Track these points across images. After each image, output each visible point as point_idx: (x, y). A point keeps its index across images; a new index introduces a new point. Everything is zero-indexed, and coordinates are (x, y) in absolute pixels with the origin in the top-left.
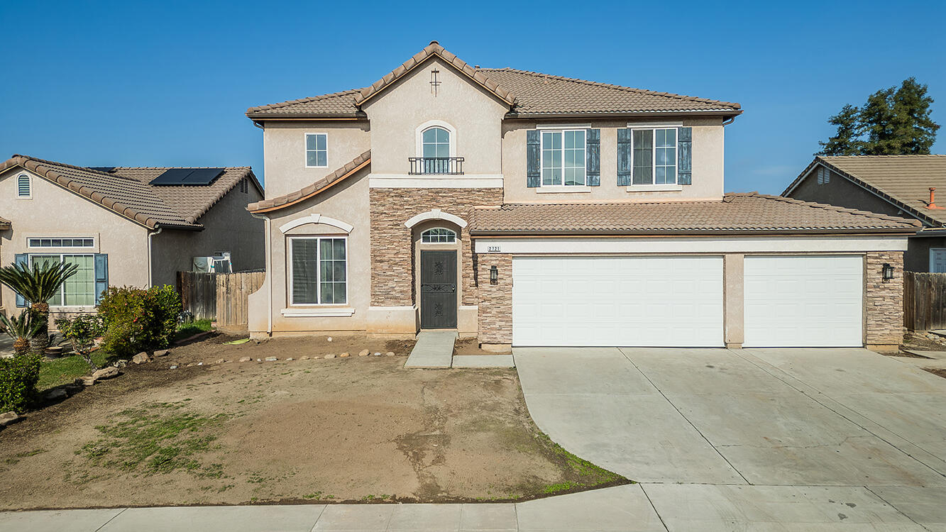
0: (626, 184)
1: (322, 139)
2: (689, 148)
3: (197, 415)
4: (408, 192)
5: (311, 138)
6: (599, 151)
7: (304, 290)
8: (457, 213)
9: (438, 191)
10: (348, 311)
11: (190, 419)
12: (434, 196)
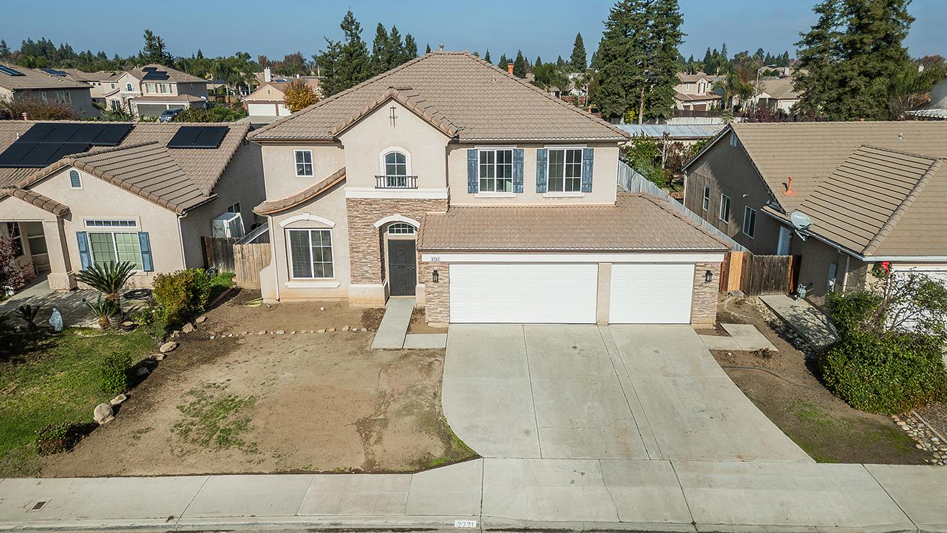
0: (543, 191)
1: (308, 155)
2: (591, 165)
3: (237, 397)
4: (375, 201)
5: (299, 155)
6: (522, 166)
7: (301, 269)
8: (413, 217)
9: (398, 201)
10: (335, 284)
11: (233, 400)
12: (395, 205)
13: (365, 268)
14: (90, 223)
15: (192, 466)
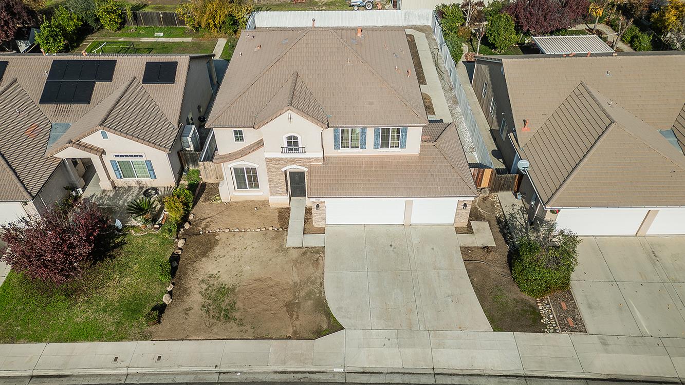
0: (378, 148)
2: (406, 135)
4: (281, 159)
5: (236, 132)
6: (366, 136)
7: (241, 184)
8: (304, 166)
9: (295, 159)
10: (261, 194)
12: (293, 161)
13: (278, 189)
14: (116, 156)
15: (216, 334)
